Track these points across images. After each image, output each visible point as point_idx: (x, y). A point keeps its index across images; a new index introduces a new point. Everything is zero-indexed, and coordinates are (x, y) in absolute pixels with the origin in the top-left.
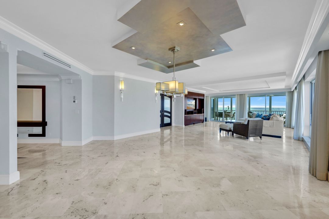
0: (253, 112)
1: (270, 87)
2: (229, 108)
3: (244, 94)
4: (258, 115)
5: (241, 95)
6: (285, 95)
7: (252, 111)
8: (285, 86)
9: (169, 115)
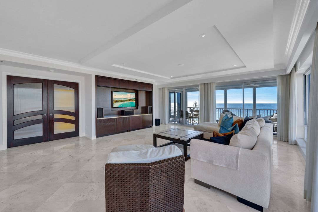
0: (231, 111)
1: (245, 67)
2: (196, 105)
3: (210, 83)
4: (225, 118)
5: (206, 84)
6: (275, 85)
7: (230, 109)
8: (275, 65)
9: (73, 118)
